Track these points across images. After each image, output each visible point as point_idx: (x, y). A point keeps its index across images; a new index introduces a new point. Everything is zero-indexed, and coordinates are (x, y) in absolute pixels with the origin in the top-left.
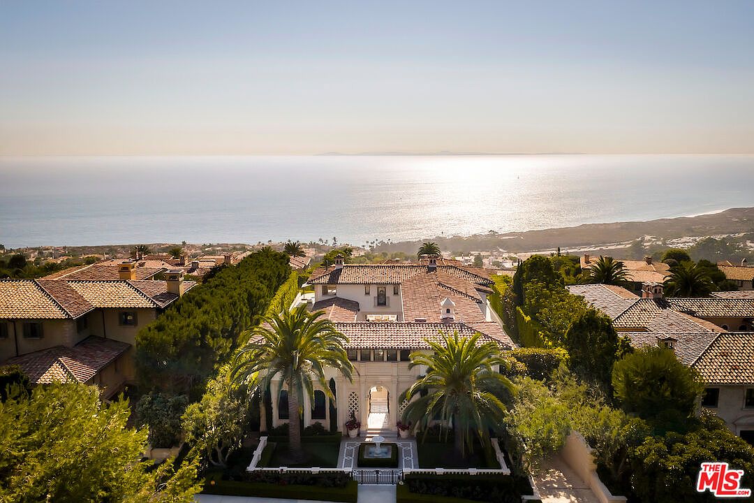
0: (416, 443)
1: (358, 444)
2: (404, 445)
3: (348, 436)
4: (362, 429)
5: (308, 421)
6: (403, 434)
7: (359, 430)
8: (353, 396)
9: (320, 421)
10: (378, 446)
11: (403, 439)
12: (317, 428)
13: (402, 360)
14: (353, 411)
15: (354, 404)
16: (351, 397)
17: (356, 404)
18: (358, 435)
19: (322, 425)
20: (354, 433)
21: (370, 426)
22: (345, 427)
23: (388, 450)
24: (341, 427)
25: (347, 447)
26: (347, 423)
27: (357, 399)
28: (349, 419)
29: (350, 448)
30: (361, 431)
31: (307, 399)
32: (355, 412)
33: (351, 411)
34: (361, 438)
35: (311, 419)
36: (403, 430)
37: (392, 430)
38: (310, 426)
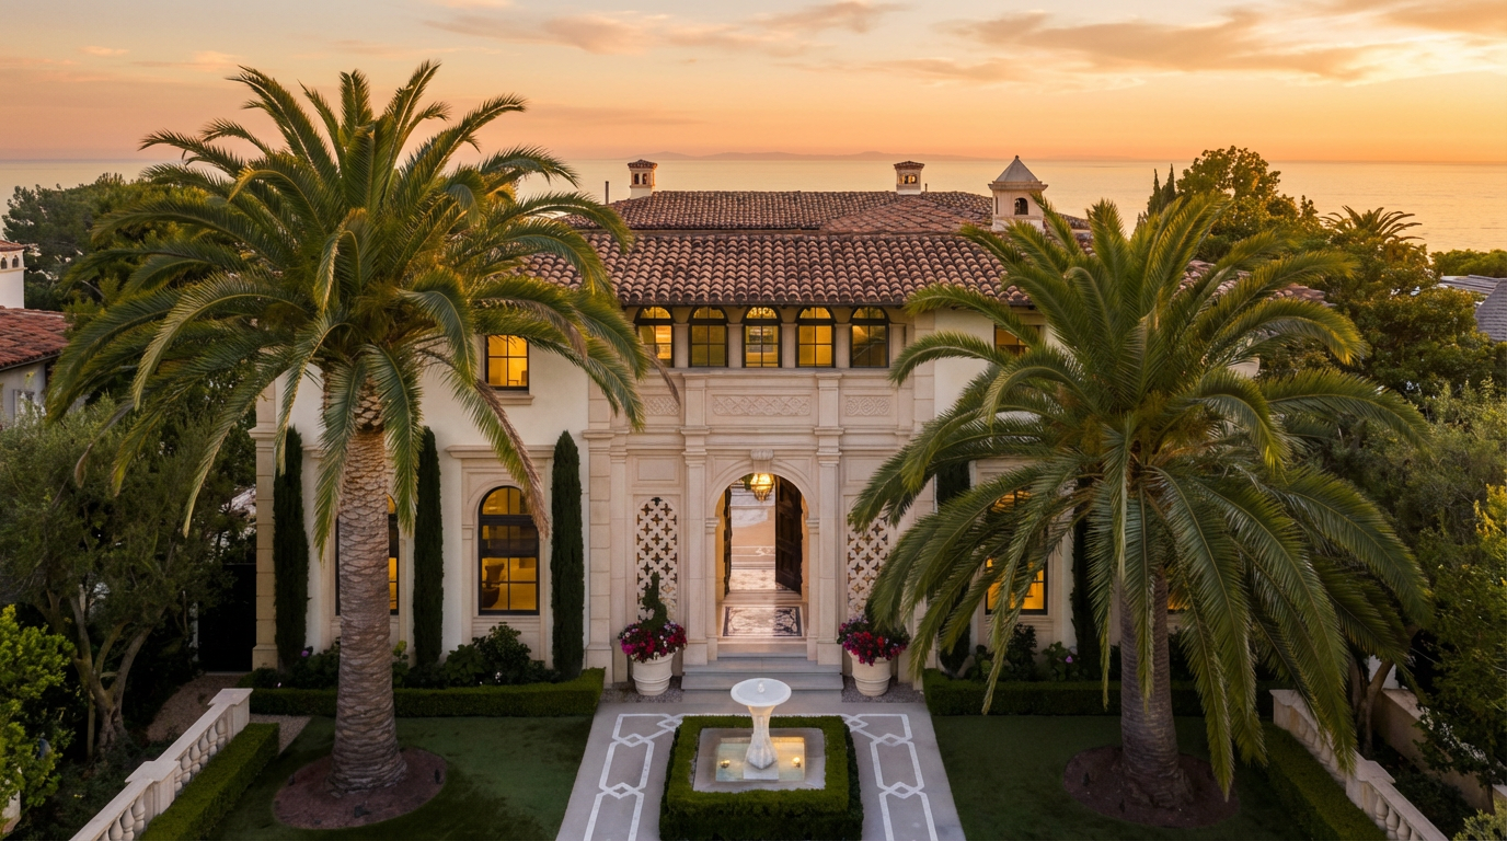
0: (928, 718)
1: (670, 722)
2: (876, 727)
3: (629, 689)
4: (694, 655)
6: (871, 676)
7: (678, 663)
8: (658, 513)
9: (516, 623)
11: (869, 699)
12: (500, 654)
13: (853, 364)
14: (656, 578)
15: (657, 549)
16: (647, 520)
17: (667, 549)
18: (676, 681)
19: (522, 639)
20: (653, 674)
22: (619, 647)
24: (600, 651)
25: (622, 735)
26: (628, 630)
27: (671, 525)
28: (637, 613)
29: (634, 740)
30: (688, 666)
31: (460, 528)
32: (662, 583)
33: (647, 579)
34: (687, 698)
35: (473, 613)
36: (868, 657)
37: (817, 661)
38: (467, 642)
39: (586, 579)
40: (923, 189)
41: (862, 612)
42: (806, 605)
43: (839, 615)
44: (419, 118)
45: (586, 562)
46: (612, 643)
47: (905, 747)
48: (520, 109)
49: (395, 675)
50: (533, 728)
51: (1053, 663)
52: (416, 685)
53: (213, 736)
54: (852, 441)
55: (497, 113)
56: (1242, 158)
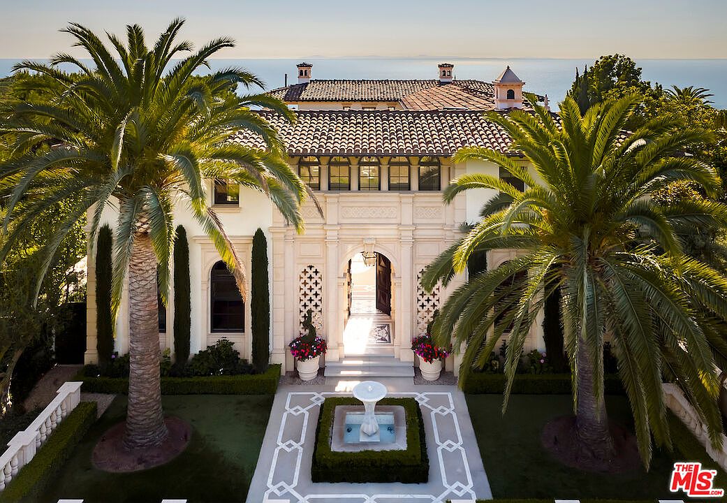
0: (462, 395)
1: (318, 398)
2: (435, 402)
3: (295, 374)
4: (331, 355)
5: (202, 337)
6: (430, 369)
7: (322, 362)
8: (311, 274)
9: (231, 337)
10: (370, 409)
11: (428, 382)
12: (222, 355)
13: (421, 188)
14: (310, 312)
15: (311, 295)
16: (305, 278)
17: (316, 294)
18: (321, 371)
19: (234, 347)
20: (309, 368)
21: (349, 349)
22: (289, 352)
23: (397, 419)
24: (279, 354)
25: (291, 407)
26: (294, 342)
27: (319, 281)
28: (300, 331)
29: (297, 411)
30: (328, 362)
31: (200, 282)
32: (313, 314)
33: (305, 311)
34: (327, 382)
35: (207, 331)
36: (429, 358)
37: (399, 359)
38: (204, 349)
39: (271, 313)
40: (453, 79)
41: (426, 331)
42: (394, 323)
43: (412, 333)
44: (174, 52)
45: (271, 302)
46: (285, 349)
47: (450, 415)
48: (231, 46)
49: (162, 370)
50: (240, 403)
51: (533, 362)
52: (175, 376)
53: (59, 412)
54: (419, 233)
55: (219, 47)
56: (622, 61)
